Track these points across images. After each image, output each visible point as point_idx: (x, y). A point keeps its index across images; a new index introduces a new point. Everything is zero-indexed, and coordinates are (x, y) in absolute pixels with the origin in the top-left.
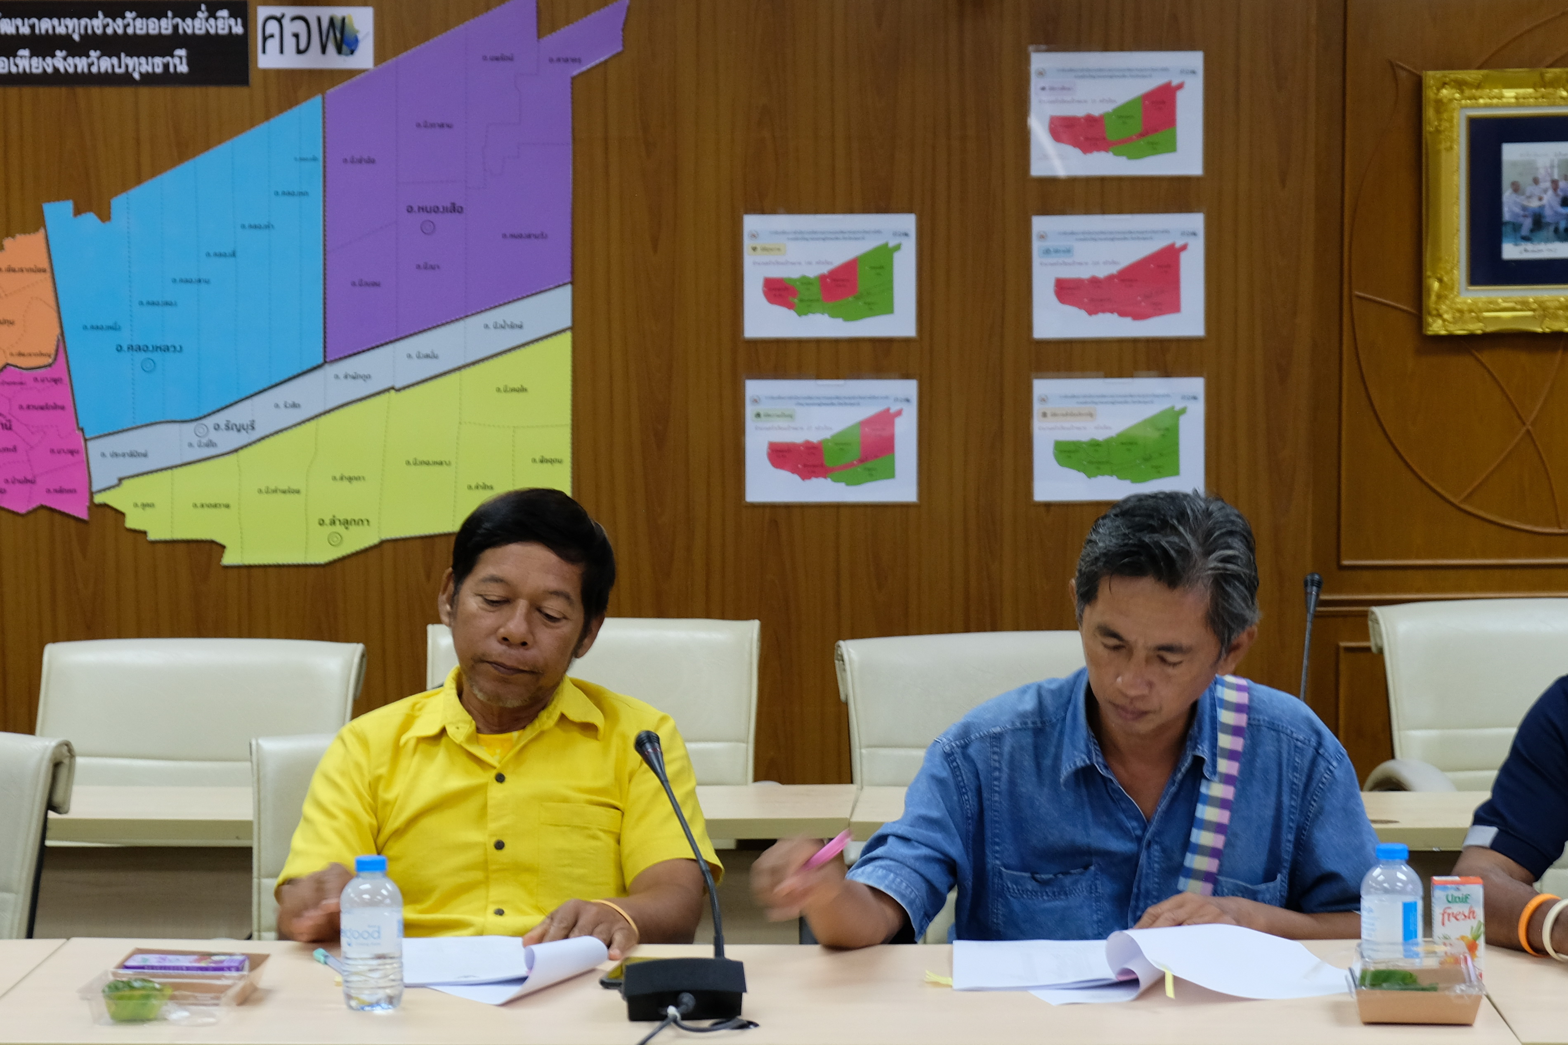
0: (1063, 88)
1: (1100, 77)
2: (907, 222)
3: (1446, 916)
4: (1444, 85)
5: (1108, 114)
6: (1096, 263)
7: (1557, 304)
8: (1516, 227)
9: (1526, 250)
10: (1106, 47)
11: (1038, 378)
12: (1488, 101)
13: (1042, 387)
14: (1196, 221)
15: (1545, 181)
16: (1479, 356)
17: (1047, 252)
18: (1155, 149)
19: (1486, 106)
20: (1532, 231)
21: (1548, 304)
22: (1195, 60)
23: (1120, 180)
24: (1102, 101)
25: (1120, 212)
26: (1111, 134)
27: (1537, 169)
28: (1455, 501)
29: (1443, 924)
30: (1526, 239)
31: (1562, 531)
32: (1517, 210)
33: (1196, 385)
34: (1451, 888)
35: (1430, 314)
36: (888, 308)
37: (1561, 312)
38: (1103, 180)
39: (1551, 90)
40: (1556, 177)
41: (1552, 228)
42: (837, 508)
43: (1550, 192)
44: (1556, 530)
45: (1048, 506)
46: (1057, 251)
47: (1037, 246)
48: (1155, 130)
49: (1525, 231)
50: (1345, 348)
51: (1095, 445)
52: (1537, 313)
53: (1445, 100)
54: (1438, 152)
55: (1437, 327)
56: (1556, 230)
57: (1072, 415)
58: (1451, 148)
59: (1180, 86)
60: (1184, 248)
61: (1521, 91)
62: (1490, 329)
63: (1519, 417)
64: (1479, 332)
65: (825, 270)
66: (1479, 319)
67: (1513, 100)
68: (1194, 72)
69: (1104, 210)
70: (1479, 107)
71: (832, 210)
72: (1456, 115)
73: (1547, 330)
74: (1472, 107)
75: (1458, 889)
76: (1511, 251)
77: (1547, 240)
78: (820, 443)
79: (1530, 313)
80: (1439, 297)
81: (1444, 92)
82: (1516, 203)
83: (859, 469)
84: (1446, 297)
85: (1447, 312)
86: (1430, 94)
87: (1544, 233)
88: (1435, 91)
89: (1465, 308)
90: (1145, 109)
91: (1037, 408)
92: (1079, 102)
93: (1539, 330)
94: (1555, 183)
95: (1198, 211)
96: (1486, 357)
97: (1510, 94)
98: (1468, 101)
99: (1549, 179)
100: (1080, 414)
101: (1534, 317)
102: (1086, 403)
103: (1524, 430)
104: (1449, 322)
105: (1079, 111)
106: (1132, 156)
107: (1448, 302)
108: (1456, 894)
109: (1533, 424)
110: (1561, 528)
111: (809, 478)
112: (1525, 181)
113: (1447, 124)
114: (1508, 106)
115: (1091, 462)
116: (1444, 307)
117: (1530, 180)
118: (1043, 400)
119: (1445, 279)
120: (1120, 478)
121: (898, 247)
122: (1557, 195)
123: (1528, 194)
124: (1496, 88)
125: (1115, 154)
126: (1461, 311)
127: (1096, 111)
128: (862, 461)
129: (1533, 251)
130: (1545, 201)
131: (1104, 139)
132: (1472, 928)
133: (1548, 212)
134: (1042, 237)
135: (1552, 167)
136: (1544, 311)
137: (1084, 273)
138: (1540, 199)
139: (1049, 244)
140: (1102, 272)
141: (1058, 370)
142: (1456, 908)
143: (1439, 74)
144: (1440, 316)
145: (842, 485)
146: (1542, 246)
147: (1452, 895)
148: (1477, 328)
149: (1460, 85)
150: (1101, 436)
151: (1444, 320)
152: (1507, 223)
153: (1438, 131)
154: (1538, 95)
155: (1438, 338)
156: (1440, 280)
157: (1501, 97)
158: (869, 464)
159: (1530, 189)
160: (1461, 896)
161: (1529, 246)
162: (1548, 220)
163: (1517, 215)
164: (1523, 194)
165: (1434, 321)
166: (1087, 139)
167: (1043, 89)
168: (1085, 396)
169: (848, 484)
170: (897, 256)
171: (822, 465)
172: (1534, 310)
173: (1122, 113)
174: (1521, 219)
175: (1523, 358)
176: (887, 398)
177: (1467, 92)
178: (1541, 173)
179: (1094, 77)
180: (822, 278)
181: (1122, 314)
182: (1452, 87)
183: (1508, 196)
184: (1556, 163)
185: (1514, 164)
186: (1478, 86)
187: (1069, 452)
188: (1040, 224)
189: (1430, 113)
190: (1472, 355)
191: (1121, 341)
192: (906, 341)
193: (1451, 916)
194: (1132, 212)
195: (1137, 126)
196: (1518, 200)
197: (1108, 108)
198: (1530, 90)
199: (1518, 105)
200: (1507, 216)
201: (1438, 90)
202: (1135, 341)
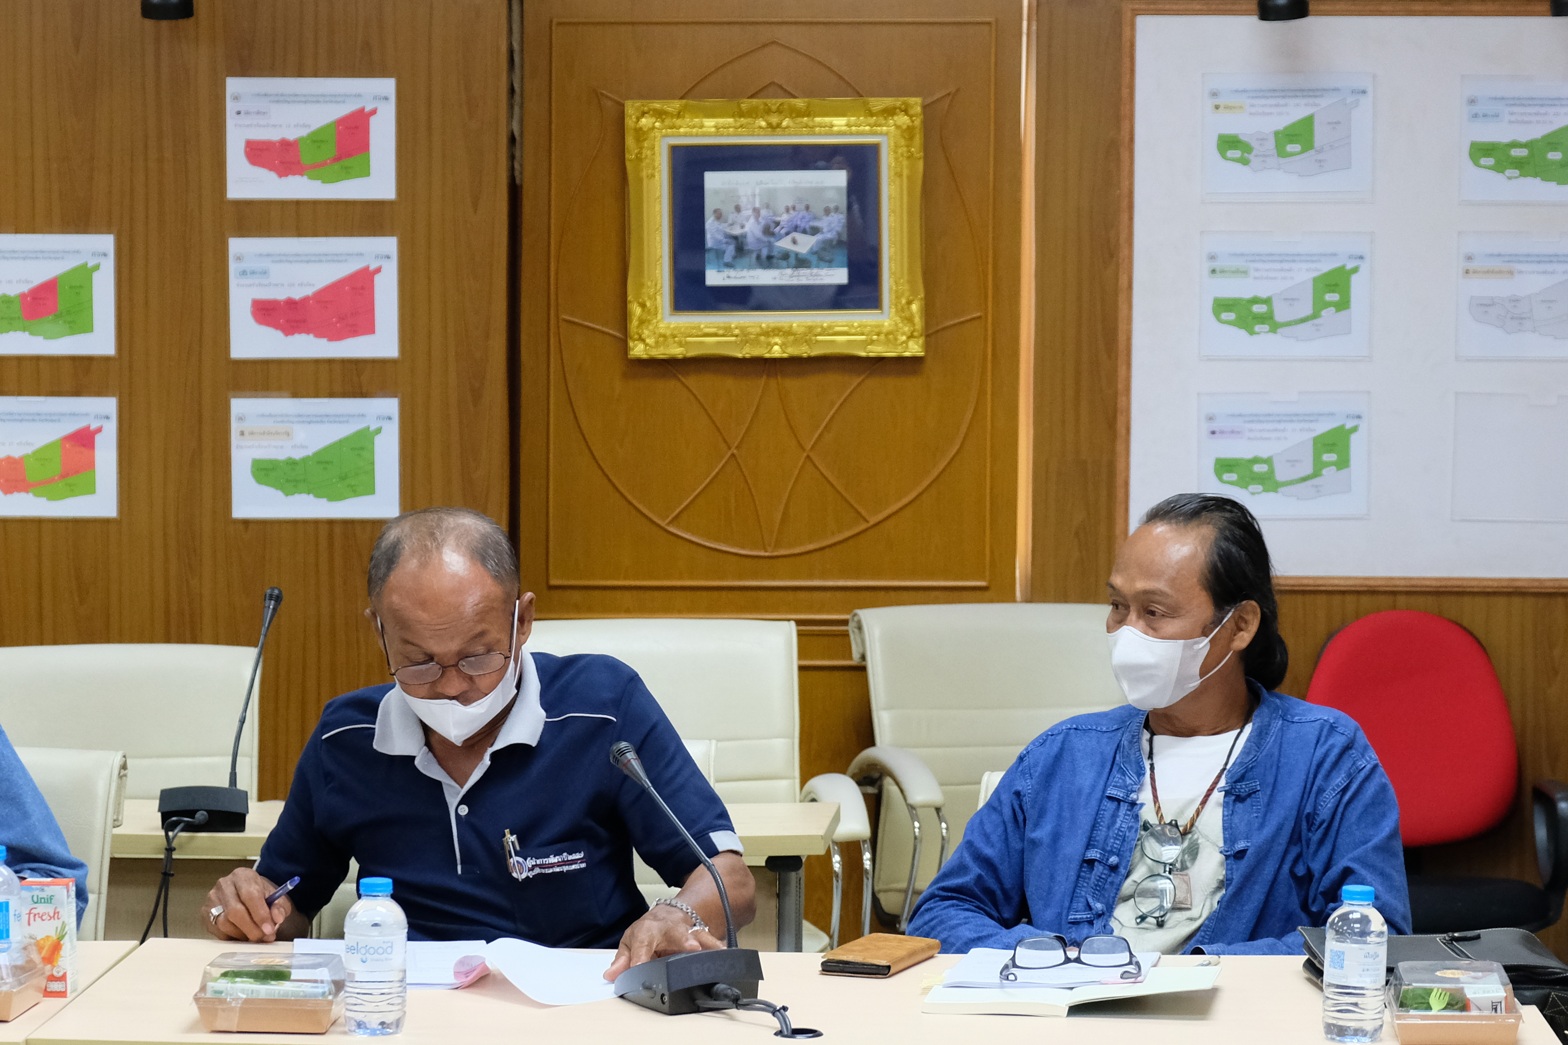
0: (258, 113)
1: (294, 102)
2: (106, 243)
3: (32, 915)
4: (643, 114)
5: (302, 138)
6: (292, 285)
7: (758, 330)
8: (719, 253)
9: (729, 277)
10: (300, 73)
11: (235, 397)
12: (688, 130)
13: (239, 406)
14: (389, 245)
15: (747, 209)
16: (683, 379)
17: (244, 273)
18: (348, 174)
19: (685, 135)
20: (735, 258)
21: (750, 330)
22: (387, 86)
23: (315, 204)
24: (296, 126)
25: (315, 234)
26: (306, 159)
27: (739, 197)
28: (663, 524)
29: (29, 924)
30: (729, 266)
31: (767, 554)
32: (720, 237)
33: (390, 406)
34: (37, 889)
35: (631, 338)
36: (86, 327)
37: (762, 338)
38: (298, 204)
39: (749, 120)
40: (757, 205)
41: (754, 255)
42: (39, 522)
43: (752, 220)
44: (762, 553)
45: (246, 523)
46: (253, 273)
47: (233, 267)
48: (350, 155)
49: (728, 258)
50: (552, 370)
51: (291, 463)
52: (739, 338)
53: (645, 129)
54: (640, 180)
55: (638, 350)
56: (758, 257)
57: (269, 433)
58: (653, 176)
59: (374, 112)
60: (378, 270)
61: (721, 121)
62: (691, 354)
63: (725, 441)
64: (680, 356)
65: (25, 288)
66: (680, 344)
67: (713, 130)
68: (386, 98)
69: (300, 233)
70: (680, 136)
71: (32, 229)
72: (657, 144)
73: (747, 356)
74: (673, 136)
75: (43, 890)
76: (714, 277)
77: (750, 267)
78: (21, 459)
79: (734, 338)
80: (642, 322)
81: (644, 121)
82: (718, 230)
83: (61, 484)
84: (649, 321)
85: (648, 336)
86: (630, 122)
87: (745, 260)
88: (634, 120)
89: (668, 333)
90: (339, 134)
91: (235, 427)
92: (275, 126)
93: (740, 355)
94: (756, 211)
95: (392, 235)
96: (692, 381)
97: (710, 123)
98: (669, 130)
99: (749, 206)
100: (277, 433)
101: (735, 342)
102: (282, 422)
103: (729, 454)
104: (651, 347)
105: (274, 135)
106: (326, 180)
107: (651, 327)
108: (42, 895)
109: (737, 447)
110: (766, 551)
111: (11, 492)
112: (727, 209)
113: (649, 153)
114: (709, 135)
115: (288, 481)
116: (646, 332)
117: (732, 209)
118: (241, 419)
119: (648, 304)
120: (317, 496)
121: (97, 267)
122: (759, 223)
123: (730, 222)
124: (697, 117)
125: (310, 178)
126: (664, 336)
127: (291, 136)
128: (63, 476)
129: (735, 278)
130: (747, 229)
131: (299, 162)
132: (57, 928)
133: (750, 239)
134: (239, 259)
135: (754, 195)
136: (745, 337)
137: (280, 295)
138: (743, 227)
139: (245, 265)
140: (297, 294)
141: (256, 390)
142: (41, 909)
143: (638, 104)
144: (643, 340)
145: (43, 500)
146: (745, 273)
147: (38, 896)
148: (677, 351)
149: (660, 114)
150: (298, 455)
151: (646, 345)
152: (710, 250)
153: (639, 159)
154: (738, 124)
155: (640, 362)
156: (643, 305)
157: (702, 126)
158: (69, 480)
159: (732, 217)
160: (45, 897)
161: (732, 273)
162: (750, 247)
163: (720, 242)
164: (726, 222)
165: (636, 346)
166: (282, 163)
167: (239, 113)
168: (281, 416)
169: (49, 499)
170: (96, 276)
171: (24, 480)
172: (737, 336)
173: (316, 138)
174: (724, 246)
175: (729, 384)
176: (87, 415)
177: (668, 122)
178: (743, 202)
179: (289, 102)
180: (23, 296)
181: (319, 335)
182: (652, 116)
183: (710, 223)
184: (757, 191)
185: (716, 192)
186: (679, 115)
187: (266, 469)
188: (236, 245)
189: (630, 141)
190: (679, 380)
191: (317, 362)
192: (106, 359)
193: (37, 916)
194: (326, 234)
195: (331, 151)
196: (721, 227)
197: (303, 133)
198: (731, 120)
199: (717, 134)
200: (709, 242)
201: (638, 119)
202: (330, 362)
